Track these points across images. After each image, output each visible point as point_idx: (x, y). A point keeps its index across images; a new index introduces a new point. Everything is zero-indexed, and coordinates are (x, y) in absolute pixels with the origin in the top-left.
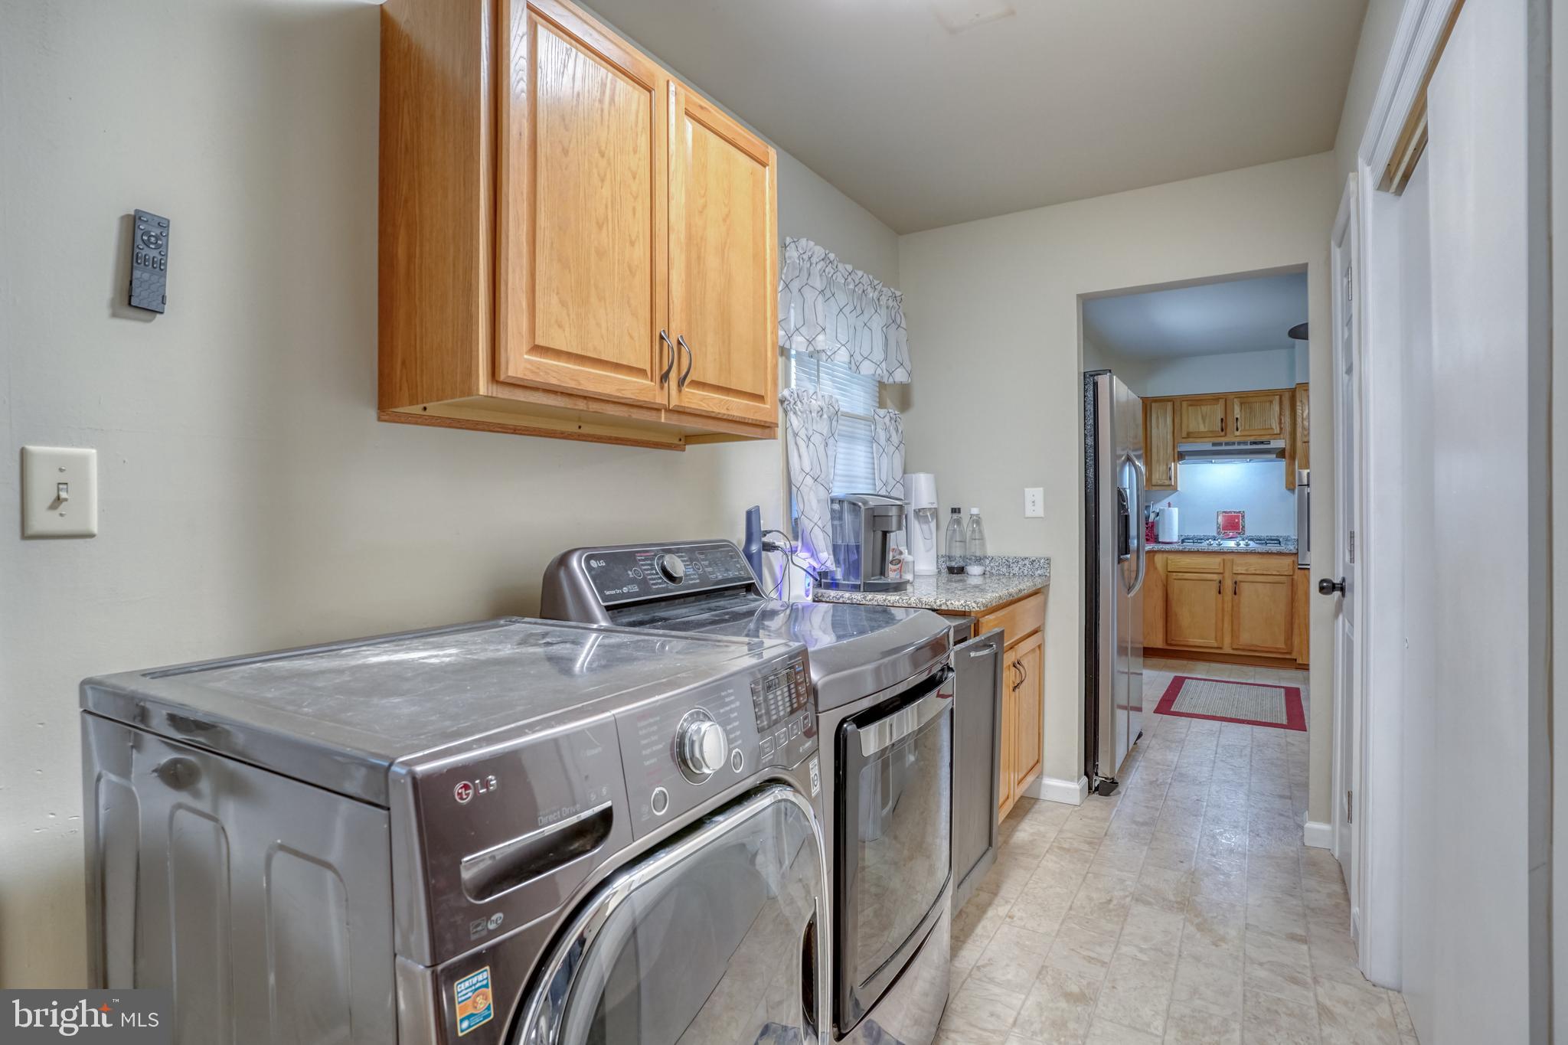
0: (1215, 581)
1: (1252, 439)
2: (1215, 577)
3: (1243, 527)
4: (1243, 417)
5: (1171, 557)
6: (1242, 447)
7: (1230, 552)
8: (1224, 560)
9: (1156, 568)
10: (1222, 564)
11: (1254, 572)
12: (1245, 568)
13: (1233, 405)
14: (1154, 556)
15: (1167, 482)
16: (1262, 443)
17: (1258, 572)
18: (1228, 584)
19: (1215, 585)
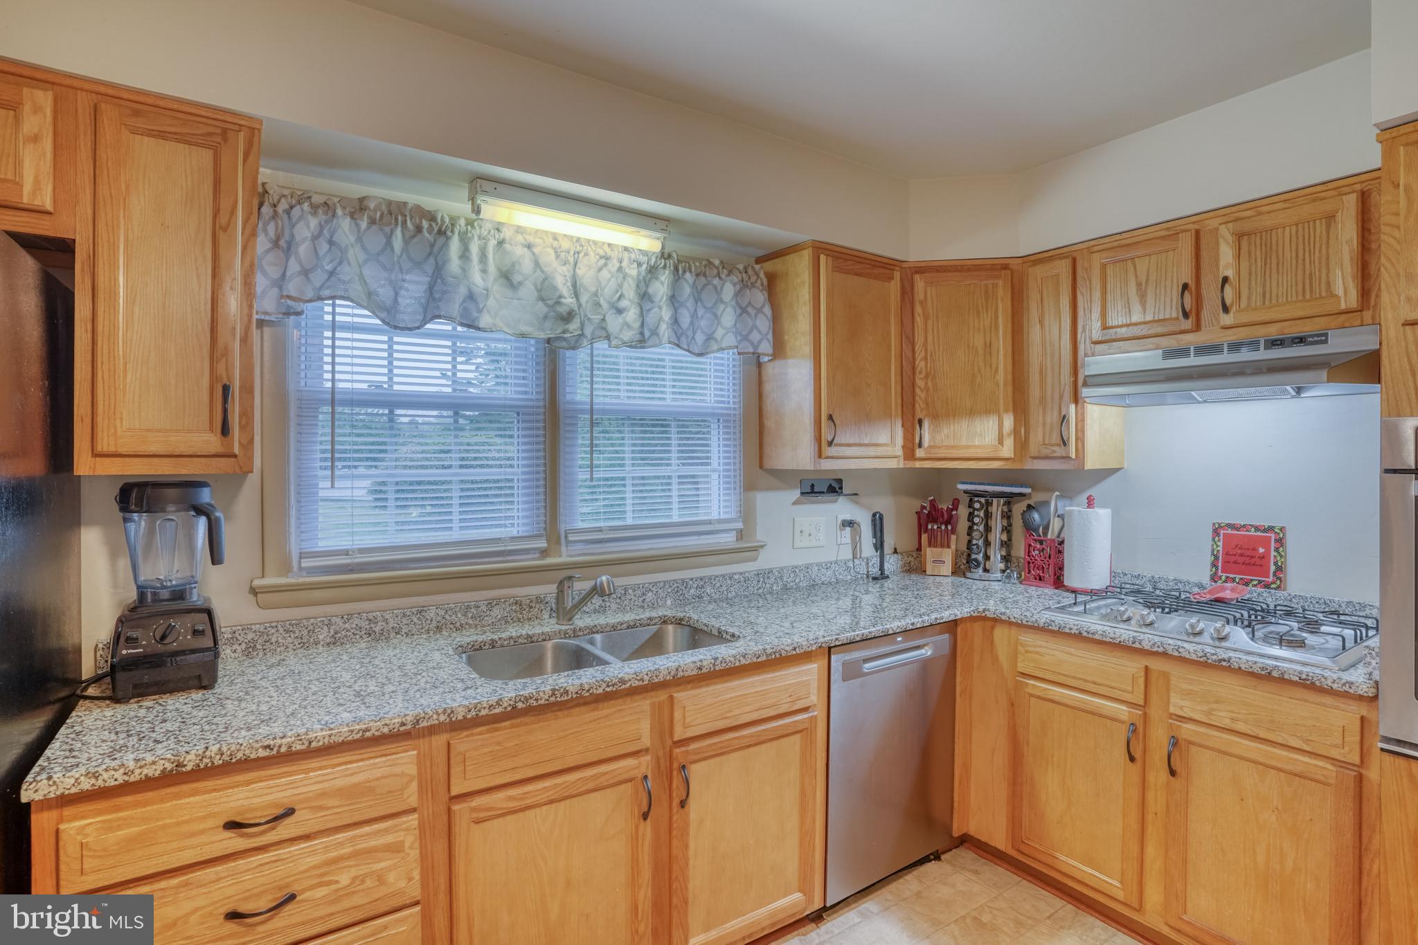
0: (1123, 722)
1: (1273, 331)
2: (1122, 711)
3: (1279, 569)
4: (1244, 272)
5: (1027, 638)
6: (1245, 355)
7: (1156, 653)
8: (1147, 668)
9: (996, 659)
10: (1141, 681)
11: (1227, 723)
12: (1205, 708)
13: (1217, 244)
14: (993, 628)
15: (1060, 451)
16: (1301, 340)
17: (1240, 727)
18: (1159, 738)
19: (1122, 734)
